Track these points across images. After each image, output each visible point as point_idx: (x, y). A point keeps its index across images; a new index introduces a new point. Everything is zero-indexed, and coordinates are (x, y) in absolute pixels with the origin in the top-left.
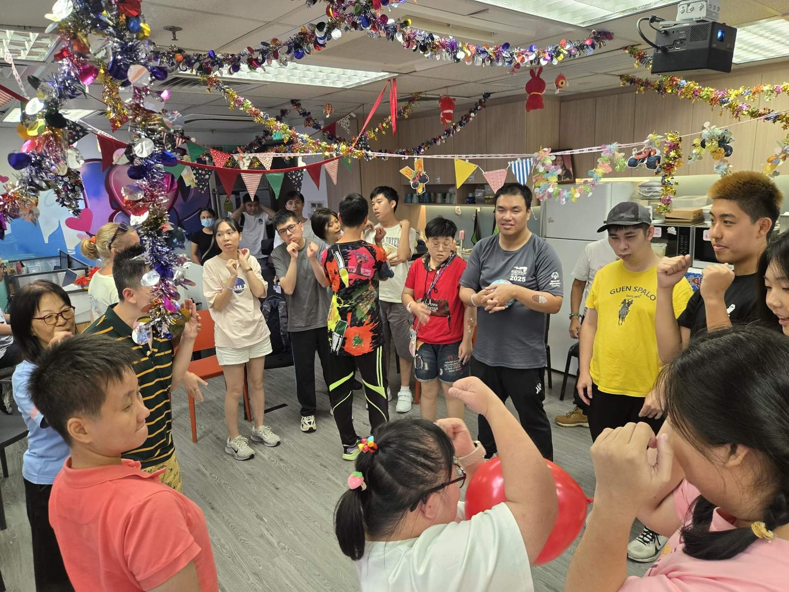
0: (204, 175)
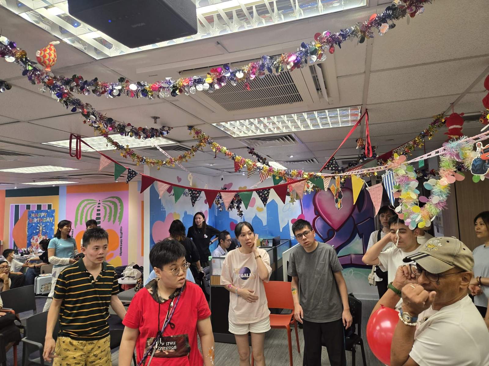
0: (196, 194)
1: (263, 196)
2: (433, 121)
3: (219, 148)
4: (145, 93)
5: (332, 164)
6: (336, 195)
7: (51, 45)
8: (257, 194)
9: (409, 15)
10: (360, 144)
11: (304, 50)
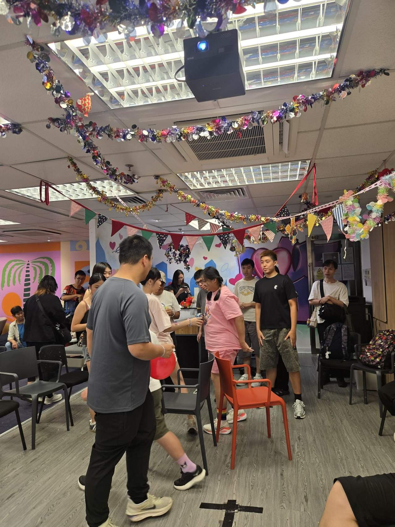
0: (163, 238)
1: (224, 239)
2: (368, 177)
3: (185, 196)
4: (154, 138)
5: (284, 211)
6: (291, 234)
7: (88, 96)
8: (218, 238)
9: (361, 86)
10: (304, 198)
11: (285, 108)
